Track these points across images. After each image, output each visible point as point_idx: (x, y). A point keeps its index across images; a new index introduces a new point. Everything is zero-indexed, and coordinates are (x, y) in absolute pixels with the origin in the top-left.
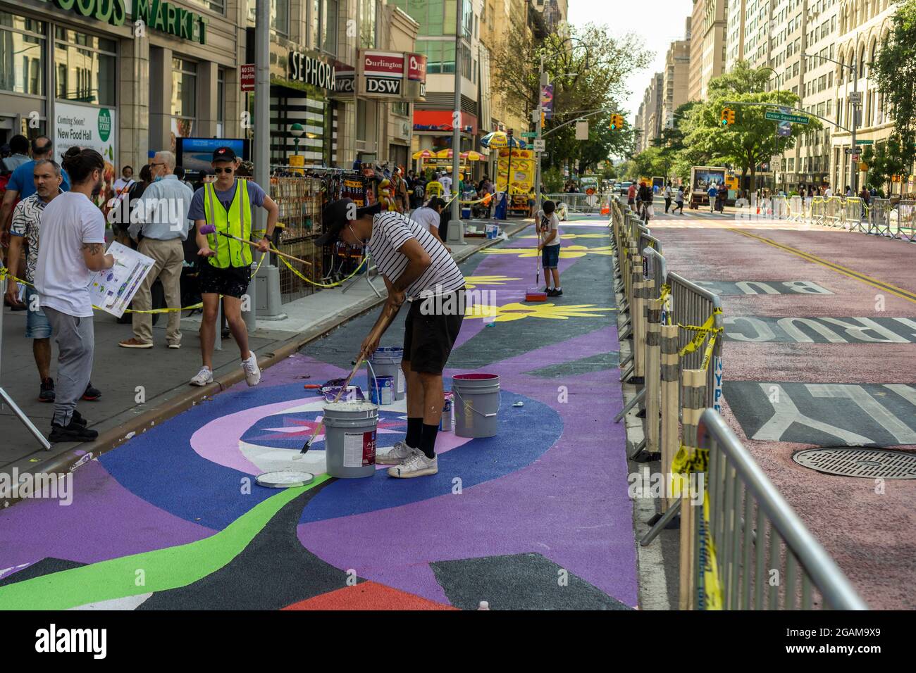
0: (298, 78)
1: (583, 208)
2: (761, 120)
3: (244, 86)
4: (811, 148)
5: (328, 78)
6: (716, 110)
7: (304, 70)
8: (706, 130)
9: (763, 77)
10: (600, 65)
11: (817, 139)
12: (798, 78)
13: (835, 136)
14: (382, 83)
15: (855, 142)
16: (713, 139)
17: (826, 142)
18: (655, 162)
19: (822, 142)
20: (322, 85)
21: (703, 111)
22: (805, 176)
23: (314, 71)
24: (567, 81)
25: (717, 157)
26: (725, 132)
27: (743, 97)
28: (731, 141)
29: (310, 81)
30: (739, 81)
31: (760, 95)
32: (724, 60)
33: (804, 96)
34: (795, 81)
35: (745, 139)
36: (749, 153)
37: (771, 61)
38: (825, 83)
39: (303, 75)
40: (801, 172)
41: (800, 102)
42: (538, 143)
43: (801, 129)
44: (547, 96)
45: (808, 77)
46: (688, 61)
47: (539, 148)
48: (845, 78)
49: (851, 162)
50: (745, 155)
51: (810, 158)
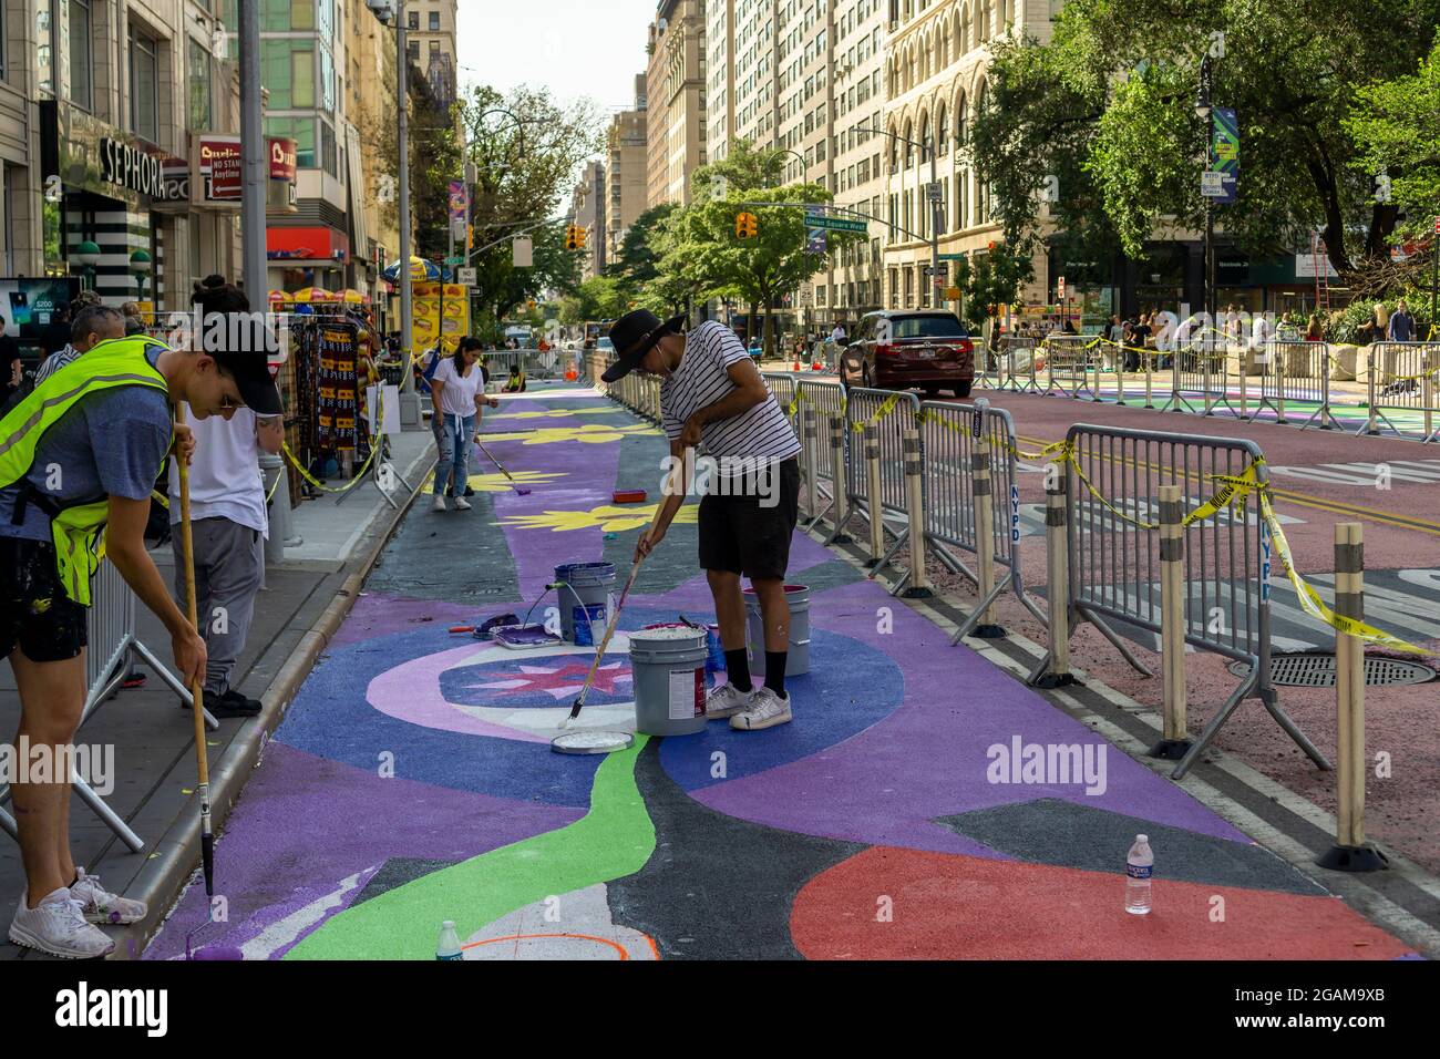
0: (114, 181)
1: (535, 371)
2: (777, 228)
3: (219, 189)
4: (851, 269)
5: (154, 178)
6: (709, 215)
7: (122, 167)
8: (695, 247)
9: (774, 167)
10: (539, 152)
11: (860, 255)
12: (824, 164)
13: (888, 250)
15: (937, 257)
16: (706, 261)
17: (874, 260)
18: (603, 299)
19: (868, 260)
20: (146, 190)
21: (688, 218)
22: (844, 311)
23: (136, 168)
24: (488, 175)
25: (710, 287)
26: (724, 249)
27: (749, 195)
28: (734, 263)
29: (130, 186)
30: (740, 171)
31: (773, 192)
32: (704, 139)
33: (836, 192)
34: (819, 169)
35: (755, 259)
36: (761, 281)
37: (780, 141)
38: (868, 170)
39: (122, 175)
40: (838, 306)
41: (832, 199)
42: (465, 273)
43: (838, 242)
45: (841, 163)
46: (645, 143)
47: (468, 280)
48: (901, 164)
49: (932, 288)
50: (756, 284)
51: (851, 285)
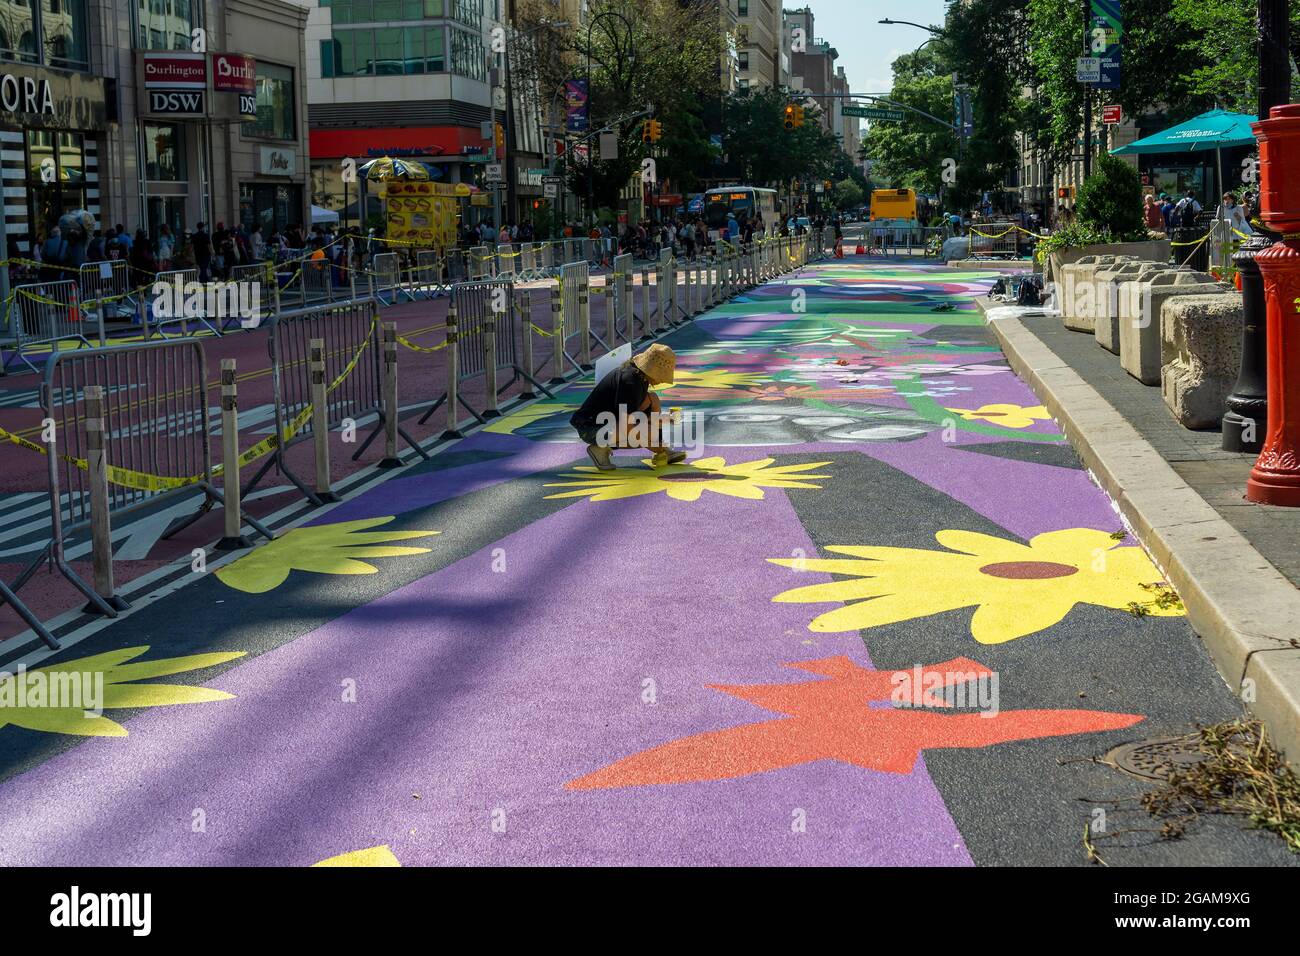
14: (174, 98)
42: (492, 169)
44: (578, 99)
47: (493, 176)
